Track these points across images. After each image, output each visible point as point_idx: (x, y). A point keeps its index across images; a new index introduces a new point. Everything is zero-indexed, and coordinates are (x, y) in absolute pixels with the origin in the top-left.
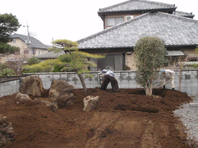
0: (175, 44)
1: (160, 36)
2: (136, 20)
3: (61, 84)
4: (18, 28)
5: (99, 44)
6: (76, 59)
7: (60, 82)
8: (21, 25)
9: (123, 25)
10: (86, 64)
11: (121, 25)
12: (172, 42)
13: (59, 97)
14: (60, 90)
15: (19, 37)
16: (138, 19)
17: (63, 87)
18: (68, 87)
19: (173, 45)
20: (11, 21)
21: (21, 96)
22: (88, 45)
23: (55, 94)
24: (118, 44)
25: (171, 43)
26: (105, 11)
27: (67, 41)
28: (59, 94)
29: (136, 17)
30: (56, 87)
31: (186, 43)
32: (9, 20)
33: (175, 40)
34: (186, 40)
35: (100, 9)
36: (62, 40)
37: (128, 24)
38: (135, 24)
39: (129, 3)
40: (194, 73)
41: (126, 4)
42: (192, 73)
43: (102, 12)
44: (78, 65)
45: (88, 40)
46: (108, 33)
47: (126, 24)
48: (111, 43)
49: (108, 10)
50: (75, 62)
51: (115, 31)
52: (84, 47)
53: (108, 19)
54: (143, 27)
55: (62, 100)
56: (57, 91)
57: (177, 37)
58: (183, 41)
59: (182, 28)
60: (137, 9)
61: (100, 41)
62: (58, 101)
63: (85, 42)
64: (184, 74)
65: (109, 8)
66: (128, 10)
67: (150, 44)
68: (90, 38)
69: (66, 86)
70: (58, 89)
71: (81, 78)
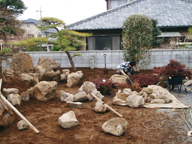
0: (173, 25)
1: (160, 17)
2: (138, 2)
3: (47, 60)
4: (23, 11)
5: (97, 26)
7: (46, 59)
8: (27, 8)
9: (124, 7)
11: (122, 7)
12: (171, 23)
13: (45, 74)
14: (47, 67)
15: (32, 22)
16: (140, 1)
17: (49, 64)
18: (54, 64)
19: (171, 26)
20: (16, 3)
21: (7, 71)
22: (86, 26)
23: (40, 70)
24: (116, 25)
25: (169, 24)
28: (45, 70)
30: (42, 64)
31: (184, 24)
32: (15, 2)
33: (174, 21)
34: (185, 21)
37: (129, 6)
40: (185, 53)
42: (183, 53)
44: (64, 42)
45: (87, 21)
46: (108, 15)
47: (127, 6)
48: (109, 24)
50: (61, 40)
51: (115, 13)
52: (82, 28)
54: (144, 9)
55: (49, 76)
56: (43, 67)
57: (176, 19)
58: (182, 22)
59: (184, 9)
61: (99, 23)
62: (45, 77)
63: (84, 23)
64: (176, 54)
67: (137, 22)
68: (90, 19)
69: (52, 63)
70: (44, 65)
71: (69, 56)
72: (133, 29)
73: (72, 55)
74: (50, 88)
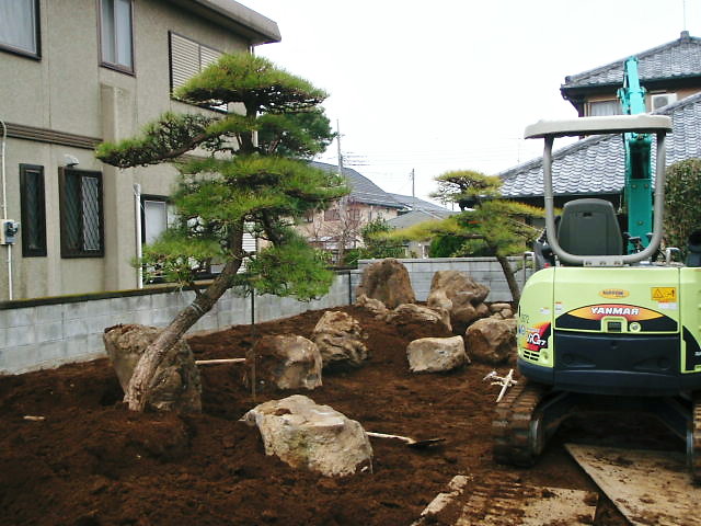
2: (683, 108)
3: (457, 279)
4: (327, 144)
5: (561, 184)
6: (494, 218)
7: (455, 275)
10: (519, 233)
13: (451, 311)
14: (455, 295)
16: (690, 105)
17: (462, 287)
18: (473, 288)
20: (313, 124)
22: (528, 186)
23: (442, 302)
26: (584, 83)
27: (472, 174)
28: (451, 304)
29: (683, 100)
30: (444, 286)
35: (567, 79)
36: (460, 172)
38: (681, 121)
39: (665, 54)
41: (656, 56)
43: (573, 85)
44: (501, 232)
45: (528, 172)
46: (590, 152)
48: (596, 179)
49: (593, 81)
50: (492, 226)
52: (515, 193)
53: (593, 107)
56: (448, 295)
60: (688, 71)
61: (565, 175)
63: (520, 179)
65: (597, 73)
66: (660, 76)
68: (534, 166)
69: (468, 286)
70: (450, 291)
71: (507, 270)
72: (685, 197)
73: (513, 266)
74: (507, 332)
